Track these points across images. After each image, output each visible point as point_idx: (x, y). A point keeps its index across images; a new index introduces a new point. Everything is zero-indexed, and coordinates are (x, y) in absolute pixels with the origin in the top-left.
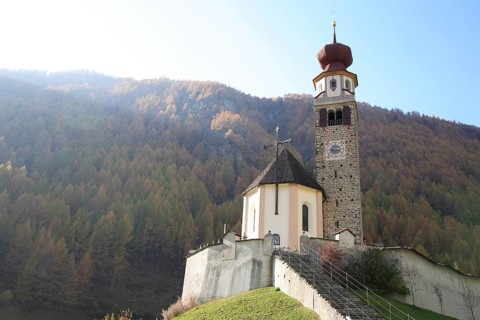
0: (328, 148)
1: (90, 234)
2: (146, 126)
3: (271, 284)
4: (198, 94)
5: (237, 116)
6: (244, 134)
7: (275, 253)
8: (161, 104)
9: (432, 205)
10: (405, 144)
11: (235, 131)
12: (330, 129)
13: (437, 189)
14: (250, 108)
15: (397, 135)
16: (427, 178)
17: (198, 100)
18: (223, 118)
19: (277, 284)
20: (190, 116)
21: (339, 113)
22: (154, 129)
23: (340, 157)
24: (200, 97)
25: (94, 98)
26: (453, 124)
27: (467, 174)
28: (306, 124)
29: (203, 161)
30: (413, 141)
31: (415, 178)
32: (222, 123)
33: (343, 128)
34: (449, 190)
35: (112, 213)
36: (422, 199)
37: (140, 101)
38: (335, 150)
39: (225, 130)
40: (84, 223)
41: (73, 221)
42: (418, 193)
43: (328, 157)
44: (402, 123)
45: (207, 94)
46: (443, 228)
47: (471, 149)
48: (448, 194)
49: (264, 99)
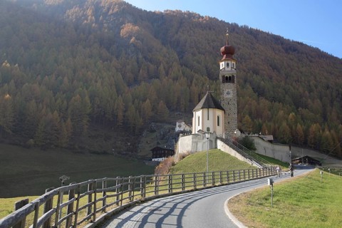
0: (225, 92)
1: (68, 108)
2: (76, 30)
3: (216, 148)
4: (109, 9)
5: (137, 28)
6: (142, 41)
7: (217, 138)
8: (83, 15)
9: (253, 88)
10: (239, 49)
11: (136, 38)
12: (227, 84)
13: (256, 78)
14: (143, 20)
15: (235, 42)
16: (251, 72)
17: (109, 13)
18: (128, 28)
19: (219, 148)
20: (105, 25)
21: (230, 77)
22: (82, 34)
23: (230, 96)
24: (111, 12)
25: (36, 8)
26: (268, 34)
27: (273, 69)
28: (179, 33)
29: (117, 57)
30: (244, 46)
31: (244, 71)
32: (127, 32)
33: (231, 84)
34: (263, 80)
35: (78, 96)
36: (248, 85)
37: (70, 12)
38: (228, 93)
39: (130, 37)
40: (63, 102)
41: (56, 100)
42: (245, 81)
43: (226, 96)
44: (237, 33)
45: (116, 10)
46: (259, 104)
47: (277, 52)
48: (262, 82)
49: (150, 12)
